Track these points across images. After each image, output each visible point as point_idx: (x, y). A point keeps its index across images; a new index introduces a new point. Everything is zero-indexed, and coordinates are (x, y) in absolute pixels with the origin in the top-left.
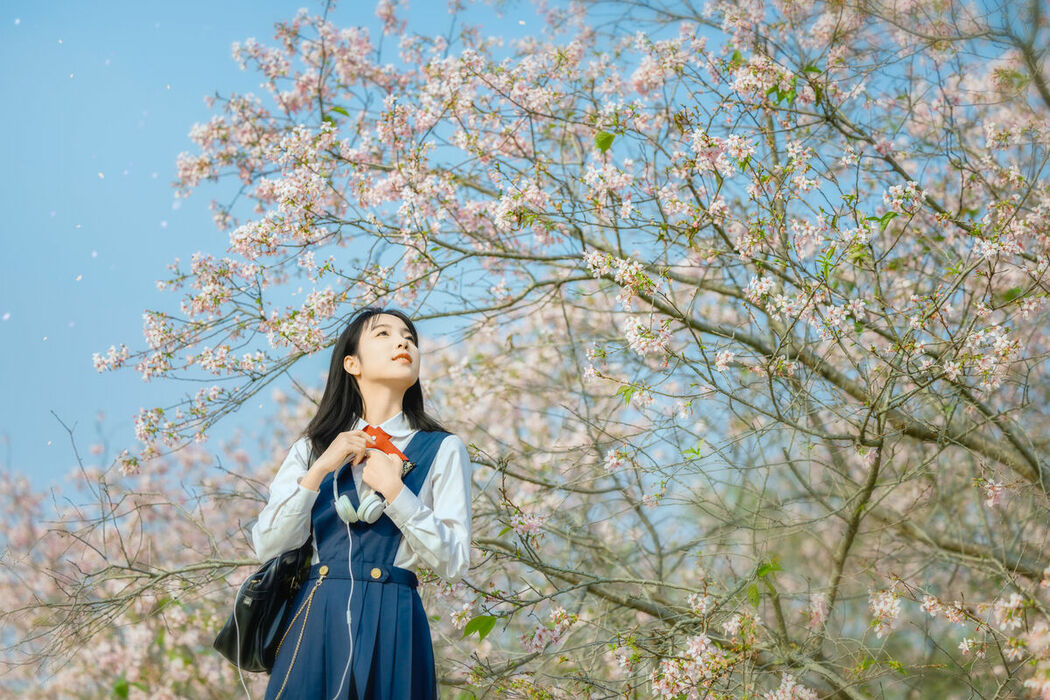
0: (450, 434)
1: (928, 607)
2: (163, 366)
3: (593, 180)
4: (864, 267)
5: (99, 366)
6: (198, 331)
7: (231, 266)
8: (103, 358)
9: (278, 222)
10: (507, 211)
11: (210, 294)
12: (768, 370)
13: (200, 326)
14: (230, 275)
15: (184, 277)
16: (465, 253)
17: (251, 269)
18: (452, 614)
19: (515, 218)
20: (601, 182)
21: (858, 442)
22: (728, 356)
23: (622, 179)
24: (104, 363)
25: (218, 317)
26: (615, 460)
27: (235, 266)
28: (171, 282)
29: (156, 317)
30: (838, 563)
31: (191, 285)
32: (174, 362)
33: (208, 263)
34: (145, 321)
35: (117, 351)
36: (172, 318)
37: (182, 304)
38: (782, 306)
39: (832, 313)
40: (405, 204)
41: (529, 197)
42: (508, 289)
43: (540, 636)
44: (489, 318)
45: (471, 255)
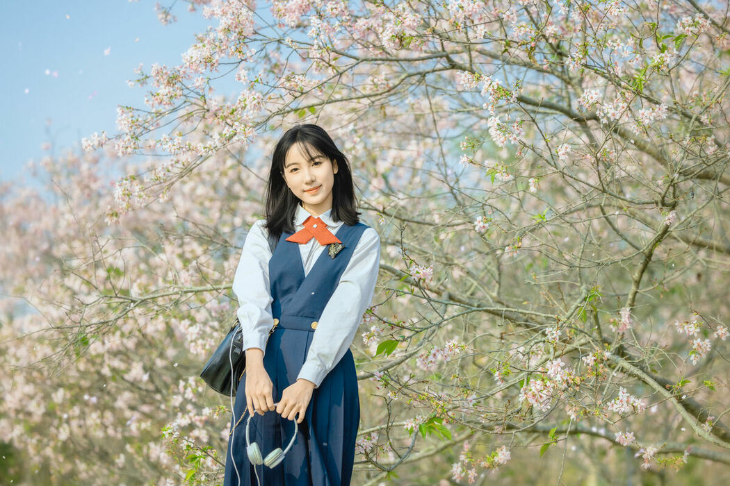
0: (367, 227)
1: (720, 334)
2: (133, 146)
3: (454, 9)
4: (661, 72)
5: (86, 147)
6: (159, 117)
7: (181, 73)
8: (89, 142)
9: (217, 43)
10: (391, 35)
11: (167, 95)
12: (596, 157)
13: (159, 114)
14: (180, 79)
15: (147, 77)
16: (358, 60)
17: (200, 81)
18: (363, 335)
19: (397, 40)
20: (460, 11)
21: (660, 206)
22: (566, 148)
23: (476, 6)
24: (89, 145)
25: (172, 108)
26: (481, 224)
27: (184, 72)
28: (139, 81)
29: (126, 110)
30: (636, 282)
31: (152, 83)
32: (141, 142)
33: (164, 72)
34: (118, 113)
35: (98, 136)
36: (138, 110)
37: (146, 99)
38: (608, 113)
39: (643, 114)
40: (314, 29)
41: (407, 23)
42: (387, 80)
43: (435, 355)
44: (373, 102)
45: (362, 61)
